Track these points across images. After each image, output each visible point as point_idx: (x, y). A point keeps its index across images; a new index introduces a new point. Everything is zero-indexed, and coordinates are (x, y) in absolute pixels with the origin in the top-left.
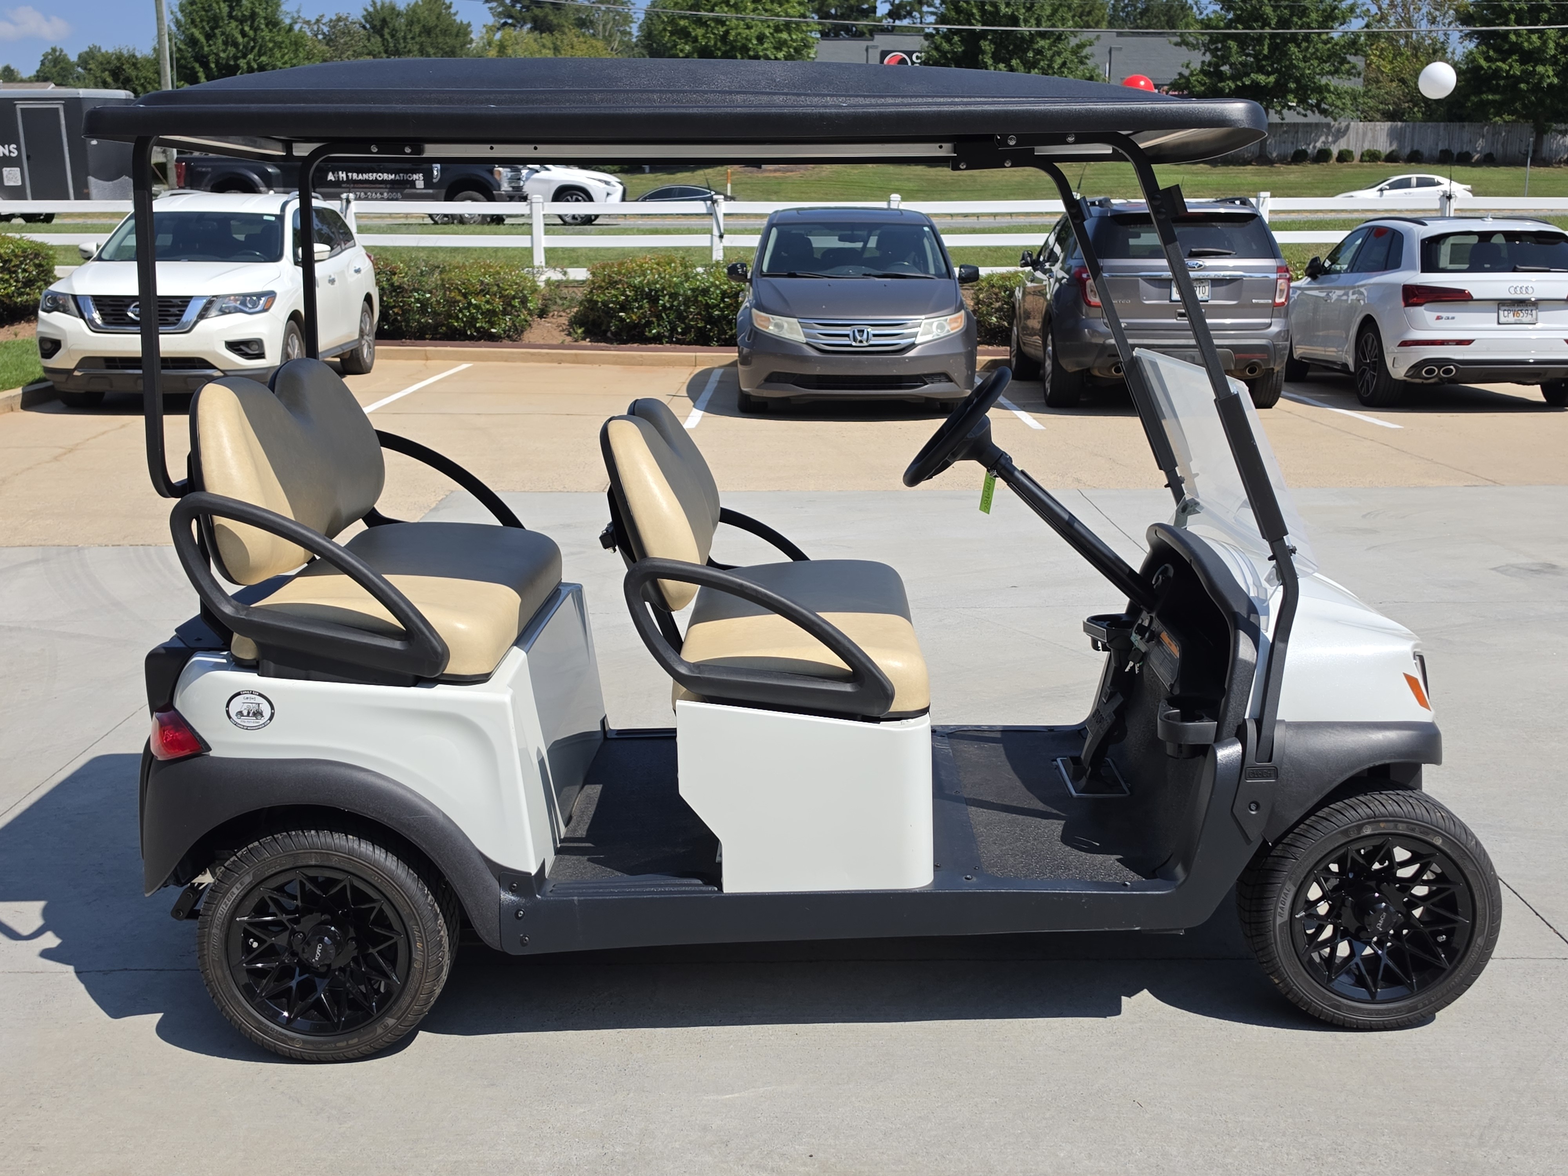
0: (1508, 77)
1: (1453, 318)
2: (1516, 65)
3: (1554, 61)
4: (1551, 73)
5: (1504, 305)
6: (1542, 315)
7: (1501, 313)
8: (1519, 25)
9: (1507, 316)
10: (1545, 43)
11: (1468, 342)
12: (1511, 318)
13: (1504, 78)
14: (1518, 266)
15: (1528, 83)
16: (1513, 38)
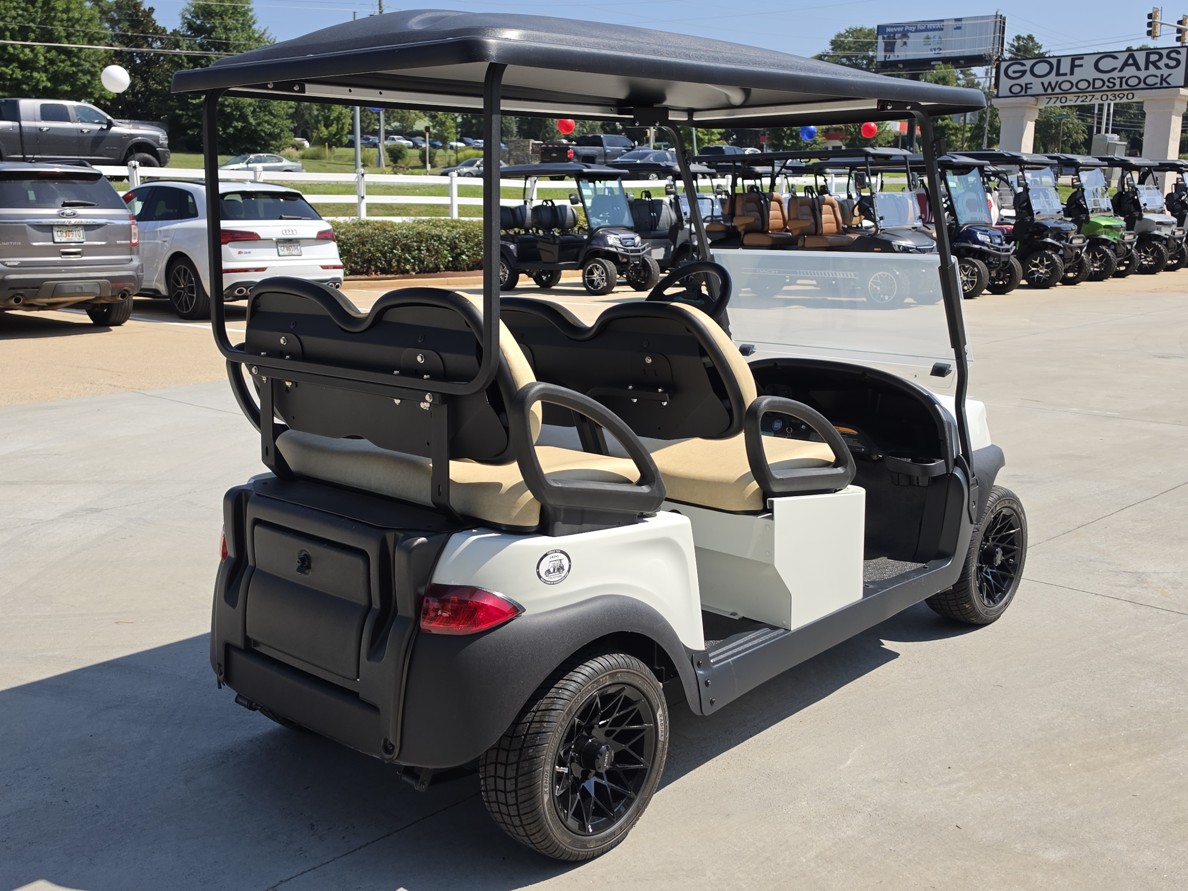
0: (11, 79)
1: (250, 253)
2: (18, 71)
3: (45, 70)
4: (45, 79)
5: (280, 243)
6: (304, 249)
7: (279, 248)
8: (14, 40)
9: (284, 251)
10: (36, 55)
11: (263, 269)
12: (286, 252)
13: (9, 80)
14: (283, 216)
15: (29, 85)
16: (11, 50)
